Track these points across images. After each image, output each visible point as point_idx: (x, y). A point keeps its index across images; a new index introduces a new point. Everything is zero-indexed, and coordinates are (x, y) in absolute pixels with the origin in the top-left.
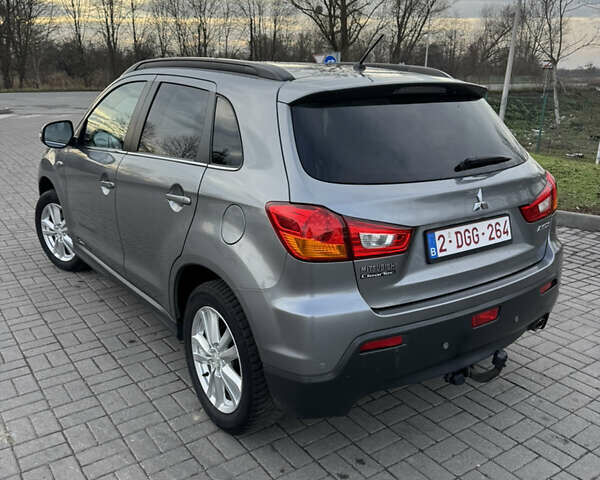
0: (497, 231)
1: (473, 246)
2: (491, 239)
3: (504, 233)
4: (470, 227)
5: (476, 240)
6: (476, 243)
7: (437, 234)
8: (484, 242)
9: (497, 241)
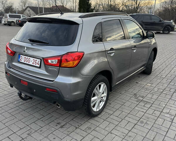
0: (35, 62)
1: (28, 63)
2: (33, 63)
3: (38, 64)
4: (29, 58)
5: (29, 62)
6: (29, 63)
7: (21, 56)
8: (31, 63)
9: (34, 65)
